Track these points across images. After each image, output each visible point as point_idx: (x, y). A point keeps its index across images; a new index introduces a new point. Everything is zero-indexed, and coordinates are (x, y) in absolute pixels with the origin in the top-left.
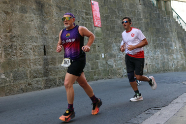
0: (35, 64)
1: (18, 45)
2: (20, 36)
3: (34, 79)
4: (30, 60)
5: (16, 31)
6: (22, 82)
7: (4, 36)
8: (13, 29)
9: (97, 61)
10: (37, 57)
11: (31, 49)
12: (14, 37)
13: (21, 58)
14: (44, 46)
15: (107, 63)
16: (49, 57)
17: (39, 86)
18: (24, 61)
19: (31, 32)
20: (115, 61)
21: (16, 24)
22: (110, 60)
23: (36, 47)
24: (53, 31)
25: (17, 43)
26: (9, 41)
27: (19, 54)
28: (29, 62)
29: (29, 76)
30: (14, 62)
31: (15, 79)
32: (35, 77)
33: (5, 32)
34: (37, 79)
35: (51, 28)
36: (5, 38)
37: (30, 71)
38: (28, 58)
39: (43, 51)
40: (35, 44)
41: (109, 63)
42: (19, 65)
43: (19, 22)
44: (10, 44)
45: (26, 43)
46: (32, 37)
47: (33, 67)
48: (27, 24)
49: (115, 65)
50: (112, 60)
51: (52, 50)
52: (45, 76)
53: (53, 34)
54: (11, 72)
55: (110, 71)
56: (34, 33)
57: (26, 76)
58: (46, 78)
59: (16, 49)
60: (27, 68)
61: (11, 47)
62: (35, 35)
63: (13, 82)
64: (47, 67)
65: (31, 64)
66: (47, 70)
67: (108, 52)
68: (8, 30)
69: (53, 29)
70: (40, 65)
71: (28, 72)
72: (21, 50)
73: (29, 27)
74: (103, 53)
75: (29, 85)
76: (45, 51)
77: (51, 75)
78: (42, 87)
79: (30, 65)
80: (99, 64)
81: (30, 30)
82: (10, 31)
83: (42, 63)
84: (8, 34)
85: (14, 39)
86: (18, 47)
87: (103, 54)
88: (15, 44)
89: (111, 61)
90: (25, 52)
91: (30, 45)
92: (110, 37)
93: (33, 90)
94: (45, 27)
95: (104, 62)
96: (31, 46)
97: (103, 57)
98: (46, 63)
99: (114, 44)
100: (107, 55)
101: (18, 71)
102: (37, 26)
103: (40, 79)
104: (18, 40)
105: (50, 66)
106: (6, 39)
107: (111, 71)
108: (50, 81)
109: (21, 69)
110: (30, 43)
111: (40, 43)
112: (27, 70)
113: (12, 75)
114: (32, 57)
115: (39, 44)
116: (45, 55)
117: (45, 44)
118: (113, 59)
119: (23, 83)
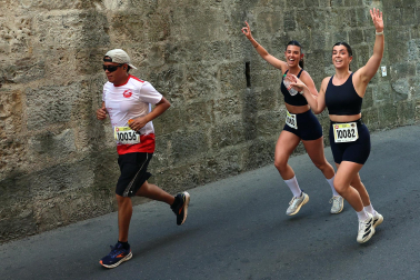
0: (224, 111)
1: (184, 69)
2: (190, 45)
3: (222, 150)
4: (212, 102)
5: (180, 35)
6: (194, 159)
7: (152, 49)
8: (173, 30)
9: (370, 85)
10: (229, 94)
11: (215, 75)
12: (176, 49)
13: (191, 101)
14: (247, 64)
15: (393, 90)
16: (258, 90)
17: (234, 165)
18: (199, 108)
19: (216, 32)
20: (412, 82)
21: (179, 15)
22: (400, 80)
23: (226, 69)
24: (267, 23)
25: (183, 65)
26: (163, 62)
27: (186, 92)
28: (209, 108)
29: (210, 142)
30: (176, 114)
31: (177, 156)
32: (226, 144)
33: (155, 38)
34: (229, 148)
35: (263, 16)
36: (153, 54)
37: (213, 131)
38: (209, 98)
39: (244, 76)
40: (226, 61)
41: (399, 88)
42: (188, 118)
43: (186, 10)
44: (166, 68)
45: (204, 62)
46: (217, 45)
47: (221, 120)
48: (207, 12)
49: (413, 92)
50: (406, 81)
51: (264, 72)
52: (248, 139)
53: (269, 31)
54: (169, 138)
55: (399, 108)
56: (222, 33)
57: (204, 143)
58: (250, 143)
59: (179, 80)
60: (206, 125)
61: (168, 75)
62: (225, 38)
63: (174, 164)
64: (252, 116)
65: (216, 113)
66: (252, 122)
67: (396, 60)
68: (162, 34)
69: (269, 19)
70: (237, 113)
71: (209, 133)
72: (192, 80)
73: (212, 20)
74: (384, 64)
75: (210, 164)
76: (248, 77)
77: (261, 134)
78: (241, 167)
79: (213, 116)
80: (375, 94)
81: (213, 28)
82: (166, 35)
83: (240, 107)
84: (162, 43)
85: (176, 55)
86: (185, 75)
87: (384, 68)
88: (177, 66)
89: (402, 84)
90: (202, 85)
91: (214, 64)
92: (402, 23)
93: (220, 176)
94: (249, 15)
95: (387, 88)
96: (215, 69)
97: (385, 74)
98: (251, 105)
99: (412, 40)
100: (394, 69)
101: (185, 134)
102: (229, 14)
103: (237, 147)
104: (185, 56)
105: (260, 113)
106: (156, 56)
107: (403, 108)
108: (260, 150)
109: (192, 128)
110: (213, 62)
111: (237, 58)
112: (206, 129)
113: (170, 145)
114: (218, 95)
115: (234, 60)
116: (249, 85)
117: (250, 59)
118: (408, 78)
119: (195, 163)
